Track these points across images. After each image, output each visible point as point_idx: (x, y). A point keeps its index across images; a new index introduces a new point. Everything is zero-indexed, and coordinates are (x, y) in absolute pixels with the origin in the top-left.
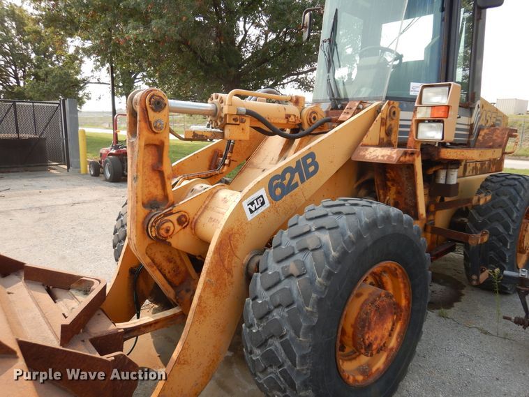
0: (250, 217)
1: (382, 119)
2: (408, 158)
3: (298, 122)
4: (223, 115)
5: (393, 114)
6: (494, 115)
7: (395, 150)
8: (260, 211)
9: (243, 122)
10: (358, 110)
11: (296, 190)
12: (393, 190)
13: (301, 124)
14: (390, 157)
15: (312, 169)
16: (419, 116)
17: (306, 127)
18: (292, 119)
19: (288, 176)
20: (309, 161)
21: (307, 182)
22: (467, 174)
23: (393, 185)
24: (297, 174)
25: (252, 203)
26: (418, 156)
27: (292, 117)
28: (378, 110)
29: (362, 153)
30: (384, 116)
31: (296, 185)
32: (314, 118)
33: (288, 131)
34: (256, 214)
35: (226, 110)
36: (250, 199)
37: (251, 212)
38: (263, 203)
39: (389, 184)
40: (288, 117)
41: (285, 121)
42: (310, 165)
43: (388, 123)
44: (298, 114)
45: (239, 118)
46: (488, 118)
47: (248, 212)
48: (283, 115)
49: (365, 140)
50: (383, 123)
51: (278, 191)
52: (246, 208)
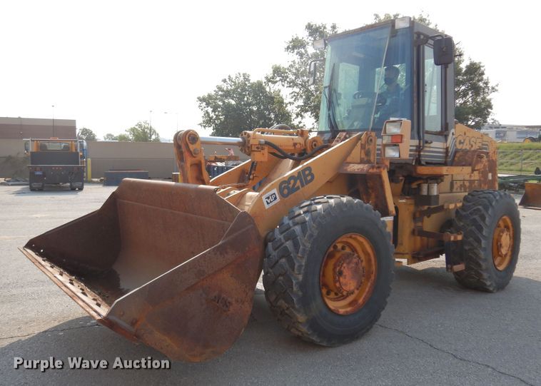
0: (267, 206)
1: (362, 144)
2: (375, 170)
3: (302, 148)
4: (249, 145)
5: (369, 141)
6: (479, 140)
7: (366, 165)
8: (273, 203)
9: (263, 149)
10: (346, 138)
11: (298, 191)
12: (373, 195)
13: (305, 150)
14: (362, 169)
15: (309, 178)
16: (384, 142)
17: (309, 151)
18: (298, 146)
19: (292, 182)
20: (307, 172)
21: (306, 187)
22: (454, 190)
23: (373, 192)
24: (298, 181)
25: (268, 198)
26: (384, 169)
27: (298, 145)
28: (359, 138)
29: (345, 168)
30: (363, 142)
31: (298, 188)
32: (315, 145)
33: (296, 156)
34: (271, 205)
35: (252, 142)
36: (267, 195)
37: (268, 203)
38: (275, 198)
39: (370, 191)
40: (295, 144)
41: (293, 148)
42: (308, 175)
43: (367, 147)
44: (302, 142)
45: (260, 147)
46: (472, 143)
47: (265, 203)
48: (291, 143)
49: (349, 159)
50: (363, 147)
51: (286, 191)
52: (265, 201)
